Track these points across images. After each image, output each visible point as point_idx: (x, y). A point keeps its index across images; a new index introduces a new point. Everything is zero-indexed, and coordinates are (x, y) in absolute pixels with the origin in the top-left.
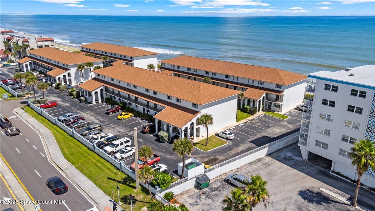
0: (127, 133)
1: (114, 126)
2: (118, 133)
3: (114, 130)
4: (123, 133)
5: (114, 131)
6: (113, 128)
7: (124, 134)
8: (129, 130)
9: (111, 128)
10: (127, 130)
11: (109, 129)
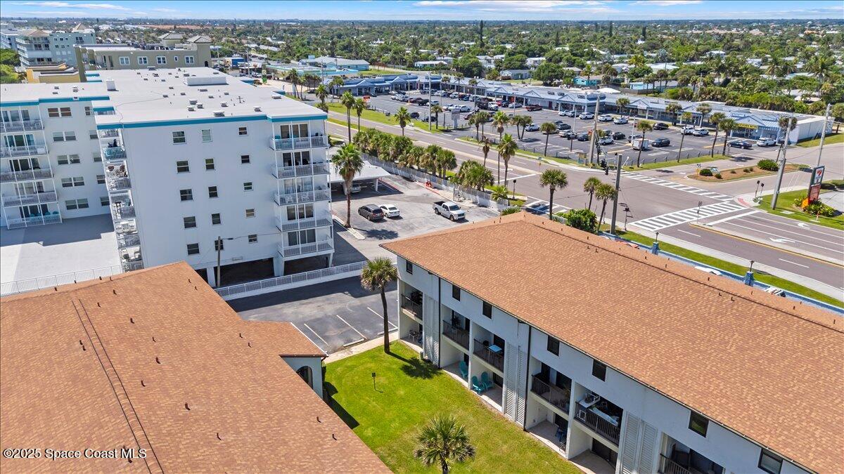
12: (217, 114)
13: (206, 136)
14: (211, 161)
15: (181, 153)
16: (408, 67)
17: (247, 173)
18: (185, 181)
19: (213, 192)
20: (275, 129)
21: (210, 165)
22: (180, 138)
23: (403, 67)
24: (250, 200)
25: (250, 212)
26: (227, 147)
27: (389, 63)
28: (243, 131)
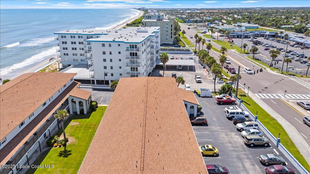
0: (220, 130)
1: (229, 145)
2: (229, 133)
3: (231, 140)
4: (224, 132)
5: (232, 138)
6: (230, 142)
7: (224, 130)
8: (216, 133)
9: (233, 142)
10: (218, 134)
11: (236, 142)
12: (113, 40)
13: (110, 45)
14: (111, 52)
15: (104, 49)
16: (277, 28)
17: (120, 56)
18: (104, 57)
19: (111, 60)
20: (128, 45)
21: (111, 53)
22: (103, 45)
23: (275, 28)
24: (120, 64)
25: (120, 68)
26: (115, 49)
27: (270, 26)
28: (119, 45)
